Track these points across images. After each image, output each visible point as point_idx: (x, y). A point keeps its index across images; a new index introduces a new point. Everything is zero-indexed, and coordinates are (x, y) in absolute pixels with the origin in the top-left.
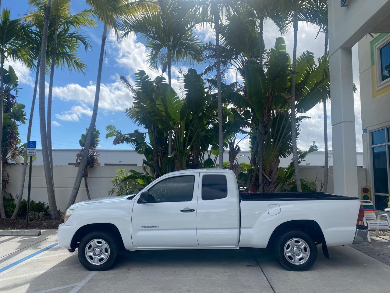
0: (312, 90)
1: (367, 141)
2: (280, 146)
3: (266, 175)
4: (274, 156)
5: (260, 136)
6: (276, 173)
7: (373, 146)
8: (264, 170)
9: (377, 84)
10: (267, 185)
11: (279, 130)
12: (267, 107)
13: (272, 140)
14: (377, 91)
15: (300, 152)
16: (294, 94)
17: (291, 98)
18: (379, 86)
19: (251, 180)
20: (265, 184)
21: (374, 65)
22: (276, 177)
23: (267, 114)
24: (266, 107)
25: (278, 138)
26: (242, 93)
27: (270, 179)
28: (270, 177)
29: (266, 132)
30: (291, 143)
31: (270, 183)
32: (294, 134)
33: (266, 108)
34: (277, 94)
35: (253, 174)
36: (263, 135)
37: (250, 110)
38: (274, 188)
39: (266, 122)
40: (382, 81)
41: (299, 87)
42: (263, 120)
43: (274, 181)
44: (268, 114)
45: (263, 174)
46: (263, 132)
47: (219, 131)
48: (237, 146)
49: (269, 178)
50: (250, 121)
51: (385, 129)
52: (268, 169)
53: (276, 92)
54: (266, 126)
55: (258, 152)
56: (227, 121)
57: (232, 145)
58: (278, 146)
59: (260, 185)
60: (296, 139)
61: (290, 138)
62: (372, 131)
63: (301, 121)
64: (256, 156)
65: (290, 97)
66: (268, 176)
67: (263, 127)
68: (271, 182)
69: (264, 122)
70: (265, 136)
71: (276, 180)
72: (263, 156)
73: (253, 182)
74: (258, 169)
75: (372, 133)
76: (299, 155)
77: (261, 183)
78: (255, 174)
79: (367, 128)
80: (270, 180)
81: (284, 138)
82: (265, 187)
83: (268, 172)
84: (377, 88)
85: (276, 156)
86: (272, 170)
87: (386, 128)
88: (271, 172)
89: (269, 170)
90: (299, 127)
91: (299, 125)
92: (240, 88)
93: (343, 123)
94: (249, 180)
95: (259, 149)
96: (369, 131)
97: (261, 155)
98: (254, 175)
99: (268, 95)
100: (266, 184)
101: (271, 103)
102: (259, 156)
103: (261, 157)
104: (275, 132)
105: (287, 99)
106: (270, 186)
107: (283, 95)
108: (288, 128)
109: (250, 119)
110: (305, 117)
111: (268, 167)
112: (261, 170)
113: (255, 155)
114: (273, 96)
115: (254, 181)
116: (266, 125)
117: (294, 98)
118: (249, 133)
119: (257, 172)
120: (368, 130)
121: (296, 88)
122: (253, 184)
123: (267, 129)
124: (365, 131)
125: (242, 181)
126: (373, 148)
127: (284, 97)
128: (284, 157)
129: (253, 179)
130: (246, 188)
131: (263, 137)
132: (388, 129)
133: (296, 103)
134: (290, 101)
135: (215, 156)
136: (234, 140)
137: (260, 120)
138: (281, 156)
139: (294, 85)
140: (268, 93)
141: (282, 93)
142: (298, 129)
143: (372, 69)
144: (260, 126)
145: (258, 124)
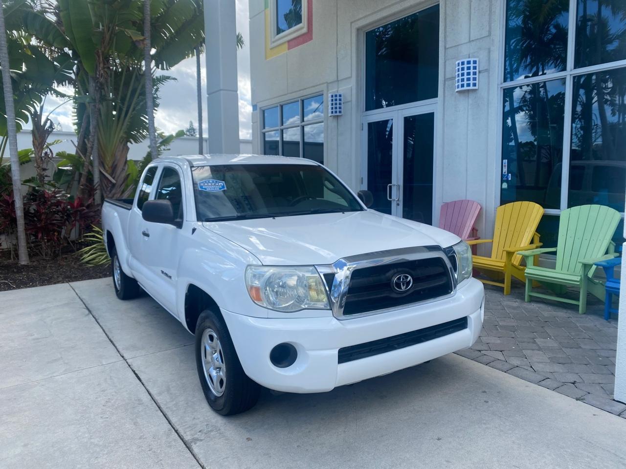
0: (178, 32)
1: (257, 122)
2: (128, 123)
3: (107, 171)
4: (118, 141)
5: (93, 104)
6: (123, 169)
7: (264, 131)
8: (102, 164)
9: (271, 40)
10: (109, 189)
11: (126, 96)
12: (103, 53)
13: (114, 113)
14: (271, 49)
15: (161, 135)
16: (148, 34)
17: (143, 40)
18: (274, 42)
19: (79, 181)
20: (105, 188)
21: (268, 7)
22: (123, 175)
23: (102, 65)
24: (100, 51)
25: (125, 109)
26: (52, 18)
27: (114, 178)
28: (113, 176)
29: (103, 98)
30: (146, 119)
31: (114, 185)
32: (150, 104)
33: (101, 53)
34: (119, 29)
35: (81, 171)
36: (97, 101)
37: (70, 52)
38: (120, 194)
39: (102, 80)
40: (277, 34)
41: (157, 25)
42: (96, 74)
43: (121, 182)
44: (104, 64)
45: (100, 172)
46: (98, 96)
47: (4, 86)
48: (47, 119)
49: (111, 176)
50: (71, 73)
51: (279, 107)
52: (109, 162)
53: (117, 26)
54: (101, 87)
55: (90, 131)
56: (24, 70)
57: (36, 117)
58: (125, 124)
59: (96, 190)
60: (153, 113)
61: (144, 111)
62: (263, 109)
63: (163, 84)
64: (86, 140)
65: (142, 38)
66: (109, 174)
67: (97, 88)
68: (116, 183)
69: (98, 78)
70: (102, 104)
71: (122, 180)
72: (98, 140)
73: (82, 185)
74: (91, 163)
75: (264, 111)
76: (161, 140)
77: (97, 185)
78: (86, 170)
79: (258, 104)
80: (114, 181)
81: (134, 109)
82: (106, 192)
83: (109, 168)
84: (271, 44)
85: (121, 141)
86: (115, 163)
87: (280, 105)
88: (114, 169)
89: (110, 164)
90: (158, 93)
91: (157, 90)
92: (47, 6)
93: (222, 92)
94: (75, 183)
95: (91, 127)
96: (260, 108)
97: (96, 137)
98: (84, 173)
99: (103, 29)
100: (107, 188)
101: (108, 44)
102: (91, 140)
103: (96, 141)
104: (119, 97)
105: (136, 41)
106: (113, 191)
107: (130, 32)
108: (140, 94)
110: (168, 78)
111: (108, 159)
112: (96, 163)
113: (85, 138)
114: (112, 32)
115: (85, 182)
116: (101, 84)
117: (148, 42)
118: (69, 97)
119: (90, 168)
120: (259, 106)
121: (151, 25)
122: (82, 189)
123: (103, 93)
124: (255, 107)
125: (62, 184)
126: (264, 134)
127: (130, 37)
128: (136, 142)
129: (82, 179)
130: (69, 196)
131: (97, 106)
132: (282, 107)
133: (153, 51)
134: (141, 46)
135: (2, 137)
136: (42, 108)
137: (91, 74)
138: (132, 140)
139: (148, 18)
140: (103, 26)
141: (127, 30)
142: (155, 96)
143: (265, 13)
144: (92, 86)
145: (87, 83)
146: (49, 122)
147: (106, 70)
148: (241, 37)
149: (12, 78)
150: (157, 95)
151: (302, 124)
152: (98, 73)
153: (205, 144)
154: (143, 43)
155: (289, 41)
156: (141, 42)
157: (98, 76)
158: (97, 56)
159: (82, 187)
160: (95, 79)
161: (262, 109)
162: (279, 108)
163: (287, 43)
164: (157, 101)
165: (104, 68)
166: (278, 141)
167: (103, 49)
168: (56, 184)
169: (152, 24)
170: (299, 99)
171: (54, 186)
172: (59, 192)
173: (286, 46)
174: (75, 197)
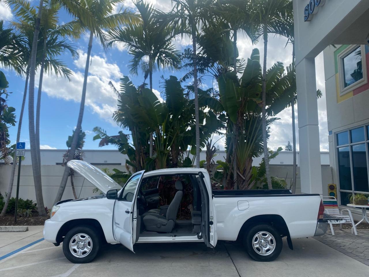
1: (332, 141)
2: (253, 147)
3: (240, 173)
4: (247, 156)
5: (235, 137)
6: (249, 172)
7: (338, 147)
8: (238, 169)
10: (241, 183)
11: (252, 132)
13: (245, 141)
14: (341, 96)
15: (271, 152)
16: (264, 99)
17: (261, 103)
18: (342, 92)
19: (227, 178)
21: (338, 72)
22: (249, 175)
24: (239, 111)
25: (251, 139)
27: (244, 177)
29: (240, 134)
30: (262, 143)
31: (244, 181)
32: (264, 135)
34: (249, 99)
35: (228, 172)
36: (237, 136)
37: (225, 113)
38: (247, 186)
39: (240, 125)
40: (345, 87)
41: (269, 93)
42: (237, 122)
43: (248, 179)
44: (241, 117)
45: (237, 173)
46: (237, 134)
47: (196, 132)
48: (213, 146)
49: (243, 176)
50: (225, 124)
52: (242, 168)
53: (249, 97)
55: (233, 151)
56: (205, 123)
57: (209, 145)
58: (251, 147)
59: (235, 183)
60: (266, 140)
61: (262, 139)
62: (337, 133)
64: (231, 156)
65: (261, 102)
66: (242, 174)
67: (237, 129)
69: (238, 124)
70: (239, 137)
71: (249, 177)
73: (228, 180)
74: (233, 169)
75: (337, 135)
76: (271, 155)
77: (235, 181)
78: (230, 172)
79: (333, 130)
80: (244, 178)
81: (256, 139)
82: (240, 184)
83: (242, 171)
84: (341, 93)
85: (249, 156)
86: (245, 168)
87: (349, 130)
88: (245, 171)
89: (242, 169)
90: (270, 130)
91: (269, 128)
92: (216, 93)
93: (308, 126)
94: (225, 179)
95: (233, 149)
96: (335, 133)
97: (236, 155)
98: (229, 174)
99: (241, 100)
101: (244, 107)
102: (233, 156)
103: (236, 157)
104: (248, 133)
105: (259, 103)
106: (244, 184)
107: (254, 100)
108: (260, 130)
110: (275, 119)
111: (242, 166)
112: (235, 168)
113: (230, 155)
114: (246, 101)
115: (229, 179)
116: (240, 127)
117: (264, 103)
118: (224, 134)
119: (232, 171)
122: (228, 182)
123: (240, 132)
124: (330, 132)
125: (218, 179)
126: (338, 149)
127: (256, 102)
128: (257, 157)
129: (228, 177)
130: (221, 185)
131: (237, 138)
132: (351, 131)
133: (267, 107)
134: (261, 106)
135: (193, 156)
136: (211, 141)
137: (234, 122)
138: (254, 156)
139: (265, 91)
140: (241, 98)
141: (253, 99)
142: (268, 131)
143: (336, 76)
144: (234, 128)
145: (232, 127)
146: (214, 147)
147: (242, 120)
148: (320, 91)
149: (200, 128)
150: (269, 130)
151: (367, 142)
152: (238, 122)
153: (297, 156)
154: (262, 104)
155: (354, 90)
156: (261, 104)
158: (238, 114)
159: (228, 181)
160: (236, 125)
162: (348, 132)
163: (352, 92)
164: (269, 133)
165: (241, 119)
166: (349, 152)
167: (241, 110)
168: (215, 179)
169: (266, 94)
170: (364, 125)
171: (215, 180)
172: (217, 184)
173: (352, 93)
174: (224, 186)
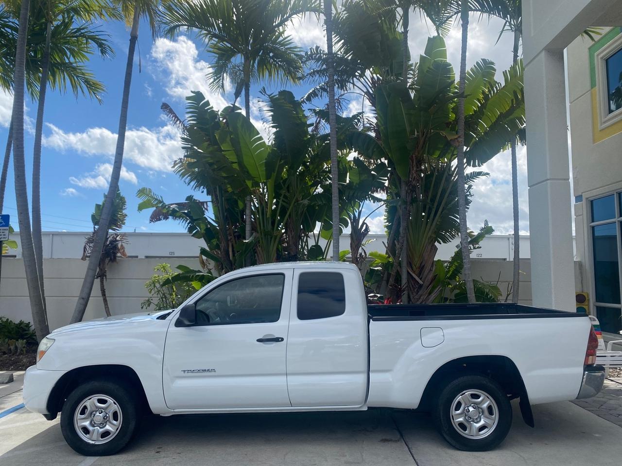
0: (491, 127)
1: (583, 214)
2: (438, 223)
3: (414, 272)
4: (427, 240)
5: (404, 207)
6: (431, 270)
7: (593, 224)
8: (410, 264)
10: (416, 290)
11: (436, 196)
12: (416, 157)
13: (423, 214)
14: (600, 131)
15: (471, 234)
16: (461, 132)
18: (605, 122)
19: (388, 281)
20: (412, 289)
21: (596, 86)
22: (431, 276)
23: (415, 169)
24: (414, 156)
25: (434, 210)
26: (372, 134)
27: (421, 279)
28: (421, 276)
29: (414, 201)
30: (457, 218)
31: (421, 286)
32: (462, 202)
33: (414, 158)
34: (434, 132)
35: (390, 271)
36: (408, 203)
37: (386, 162)
38: (427, 295)
40: (609, 113)
43: (428, 283)
45: (408, 272)
46: (409, 199)
48: (364, 223)
49: (419, 277)
51: (615, 195)
52: (417, 262)
53: (431, 129)
54: (413, 190)
55: (399, 233)
56: (348, 182)
57: (355, 221)
58: (434, 224)
59: (404, 291)
60: (465, 211)
61: (455, 210)
62: (591, 199)
63: (474, 181)
64: (396, 241)
65: (456, 137)
66: (416, 275)
67: (409, 191)
68: (423, 285)
69: (411, 181)
70: (412, 205)
71: (430, 281)
72: (407, 241)
74: (400, 264)
75: (592, 202)
76: (469, 240)
77: (404, 287)
78: (395, 271)
79: (583, 194)
80: (421, 282)
81: (444, 209)
82: (412, 293)
83: (417, 269)
84: (601, 125)
85: (430, 240)
86: (423, 264)
87: (617, 193)
88: (422, 268)
89: (418, 265)
90: (471, 190)
91: (470, 187)
93: (549, 181)
94: (384, 283)
95: (401, 229)
96: (587, 198)
97: (405, 238)
98: (393, 273)
99: (418, 135)
100: (414, 289)
101: (422, 148)
102: (401, 241)
103: (405, 242)
104: (429, 200)
105: (450, 140)
106: (420, 293)
107: (443, 133)
108: (451, 192)
109: (386, 178)
110: (479, 174)
111: (416, 259)
112: (404, 264)
113: (395, 239)
114: (425, 137)
115: (393, 283)
116: (414, 187)
117: (462, 139)
118: (384, 201)
119: (398, 268)
120: (585, 196)
121: (465, 123)
122: (391, 289)
123: (414, 196)
124: (578, 198)
126: (593, 228)
127: (445, 137)
128: (445, 242)
129: (391, 280)
130: (379, 295)
131: (408, 208)
132: (620, 195)
134: (455, 144)
135: (327, 240)
136: (360, 213)
137: (403, 179)
138: (440, 240)
139: (462, 117)
140: (418, 132)
141: (441, 131)
142: (468, 194)
144: (404, 189)
145: (399, 187)
146: (365, 225)
149: (339, 188)
150: (469, 192)
152: (410, 177)
154: (458, 141)
156: (456, 140)
157: (410, 179)
158: (411, 161)
159: (390, 287)
160: (408, 183)
161: (589, 199)
162: (615, 197)
167: (417, 154)
